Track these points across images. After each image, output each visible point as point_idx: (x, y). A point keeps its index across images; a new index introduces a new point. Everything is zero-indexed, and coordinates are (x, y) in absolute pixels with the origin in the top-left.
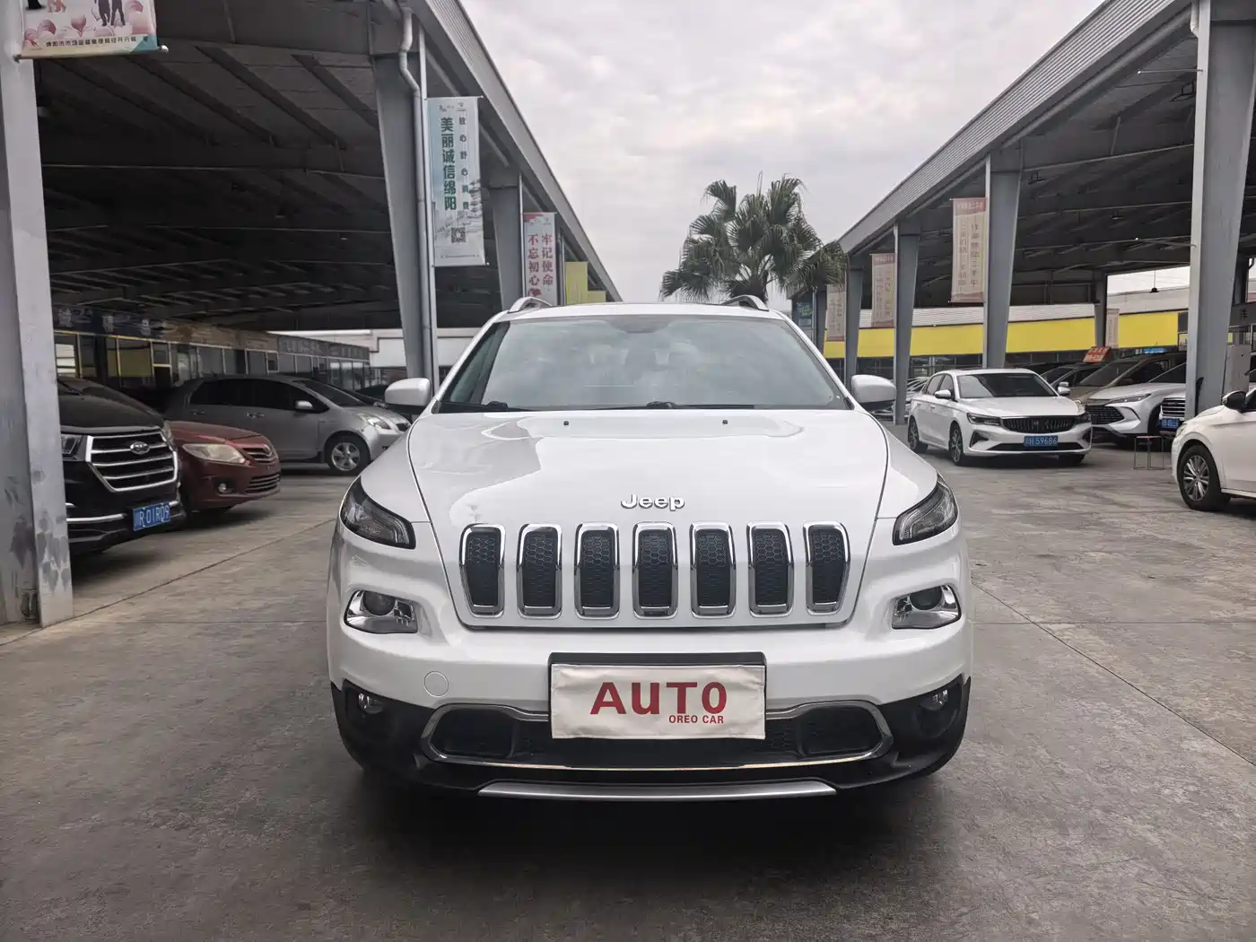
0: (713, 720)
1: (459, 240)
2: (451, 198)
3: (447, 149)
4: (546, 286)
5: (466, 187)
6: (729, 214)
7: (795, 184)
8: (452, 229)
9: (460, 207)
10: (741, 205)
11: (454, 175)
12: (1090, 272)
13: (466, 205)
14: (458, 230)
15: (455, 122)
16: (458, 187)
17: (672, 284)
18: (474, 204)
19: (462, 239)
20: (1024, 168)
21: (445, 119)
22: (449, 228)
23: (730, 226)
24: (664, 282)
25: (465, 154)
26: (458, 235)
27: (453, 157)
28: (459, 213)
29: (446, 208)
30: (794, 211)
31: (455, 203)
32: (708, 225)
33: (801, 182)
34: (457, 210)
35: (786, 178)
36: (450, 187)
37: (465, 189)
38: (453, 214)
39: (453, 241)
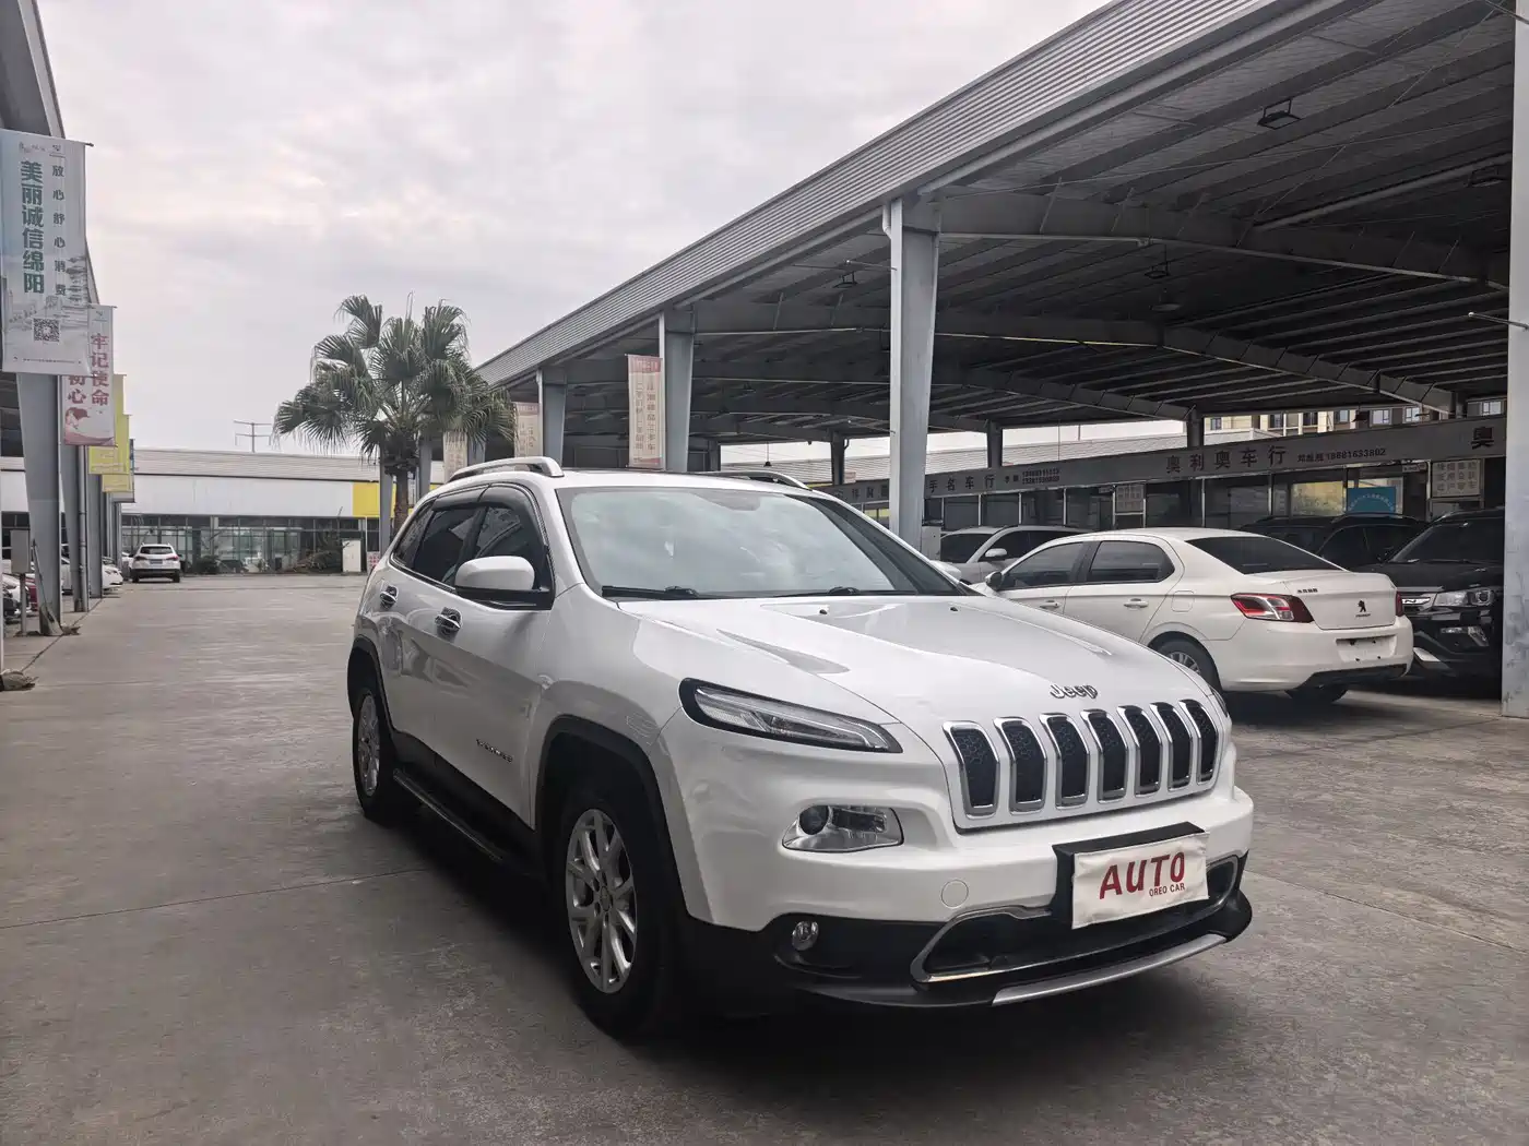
0: (1177, 888)
1: (45, 338)
2: (35, 276)
3: (31, 206)
4: (98, 405)
5: (63, 264)
6: (371, 339)
7: (455, 313)
8: (35, 320)
9: (50, 290)
10: (385, 331)
11: (41, 244)
12: (705, 441)
13: (60, 289)
14: (48, 324)
15: (46, 170)
16: (49, 261)
17: (290, 419)
18: (74, 289)
19: (54, 336)
20: (696, 332)
21: (27, 163)
22: (31, 318)
23: (368, 355)
24: (279, 414)
25: (62, 218)
26: (47, 331)
27: (40, 218)
28: (49, 299)
29: (26, 290)
30: (454, 345)
31: (42, 284)
32: (340, 349)
33: (461, 312)
34: (44, 295)
35: (443, 305)
36: (36, 261)
37: (60, 266)
38: (40, 300)
39: (36, 339)
